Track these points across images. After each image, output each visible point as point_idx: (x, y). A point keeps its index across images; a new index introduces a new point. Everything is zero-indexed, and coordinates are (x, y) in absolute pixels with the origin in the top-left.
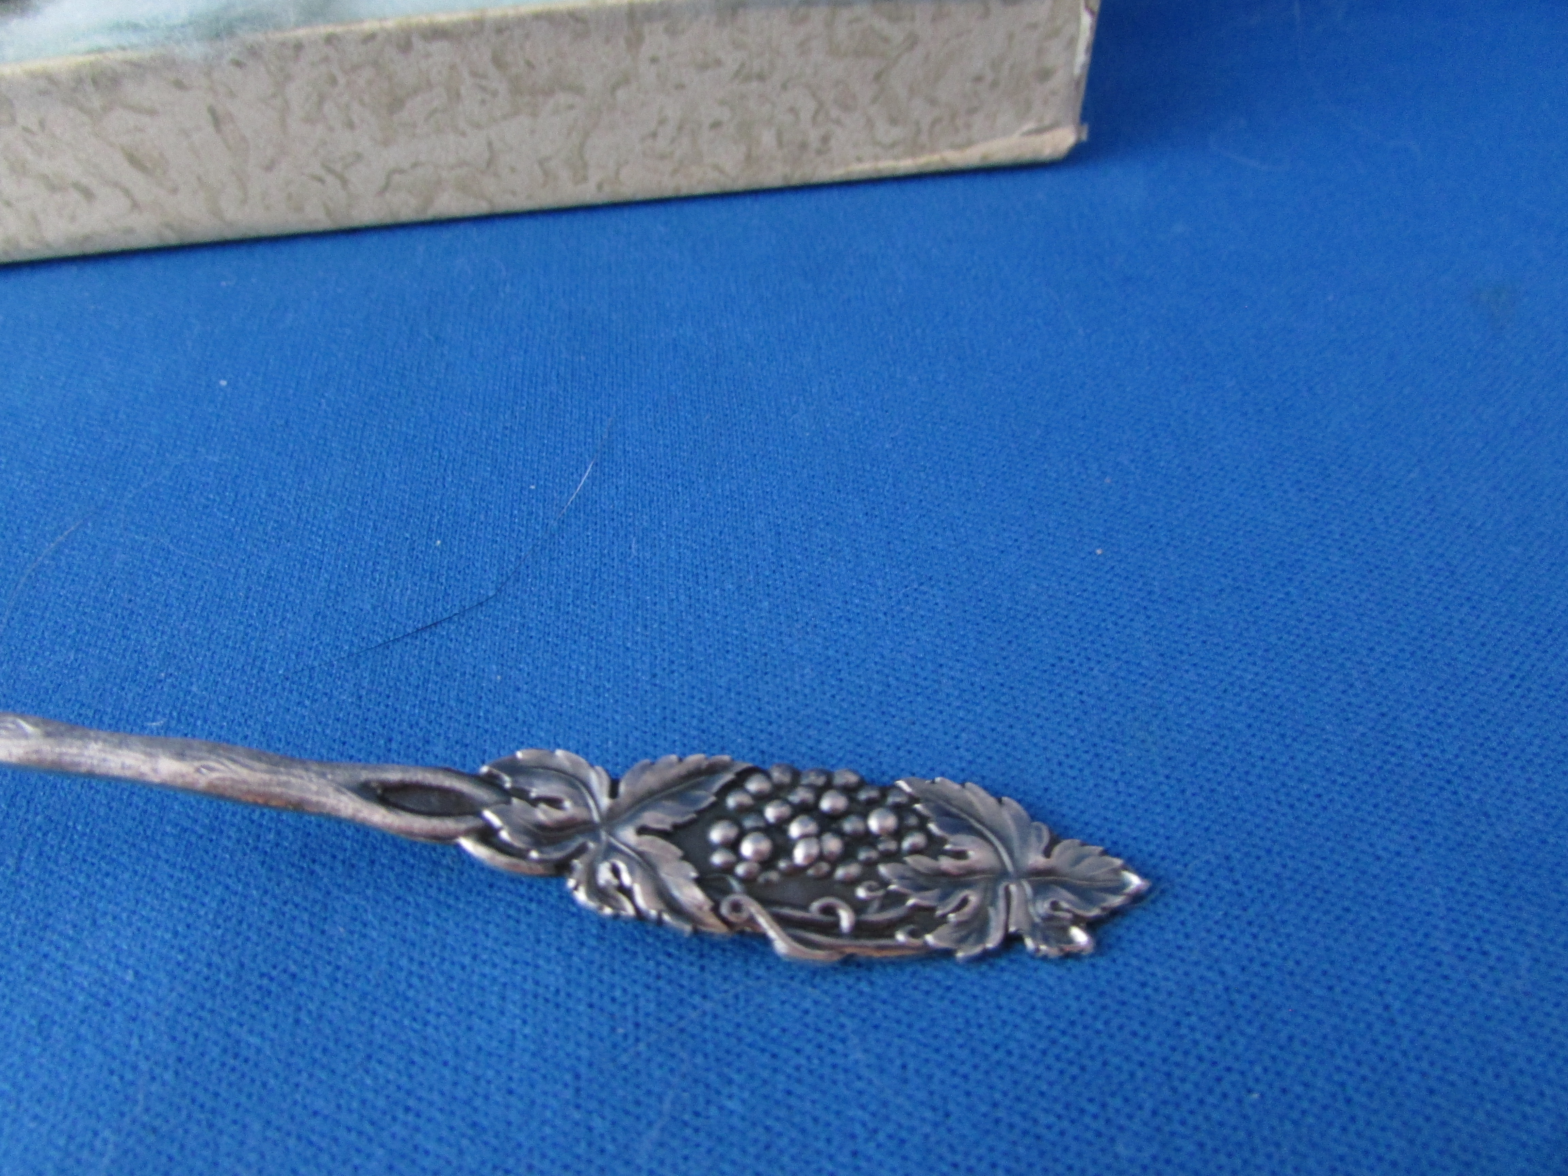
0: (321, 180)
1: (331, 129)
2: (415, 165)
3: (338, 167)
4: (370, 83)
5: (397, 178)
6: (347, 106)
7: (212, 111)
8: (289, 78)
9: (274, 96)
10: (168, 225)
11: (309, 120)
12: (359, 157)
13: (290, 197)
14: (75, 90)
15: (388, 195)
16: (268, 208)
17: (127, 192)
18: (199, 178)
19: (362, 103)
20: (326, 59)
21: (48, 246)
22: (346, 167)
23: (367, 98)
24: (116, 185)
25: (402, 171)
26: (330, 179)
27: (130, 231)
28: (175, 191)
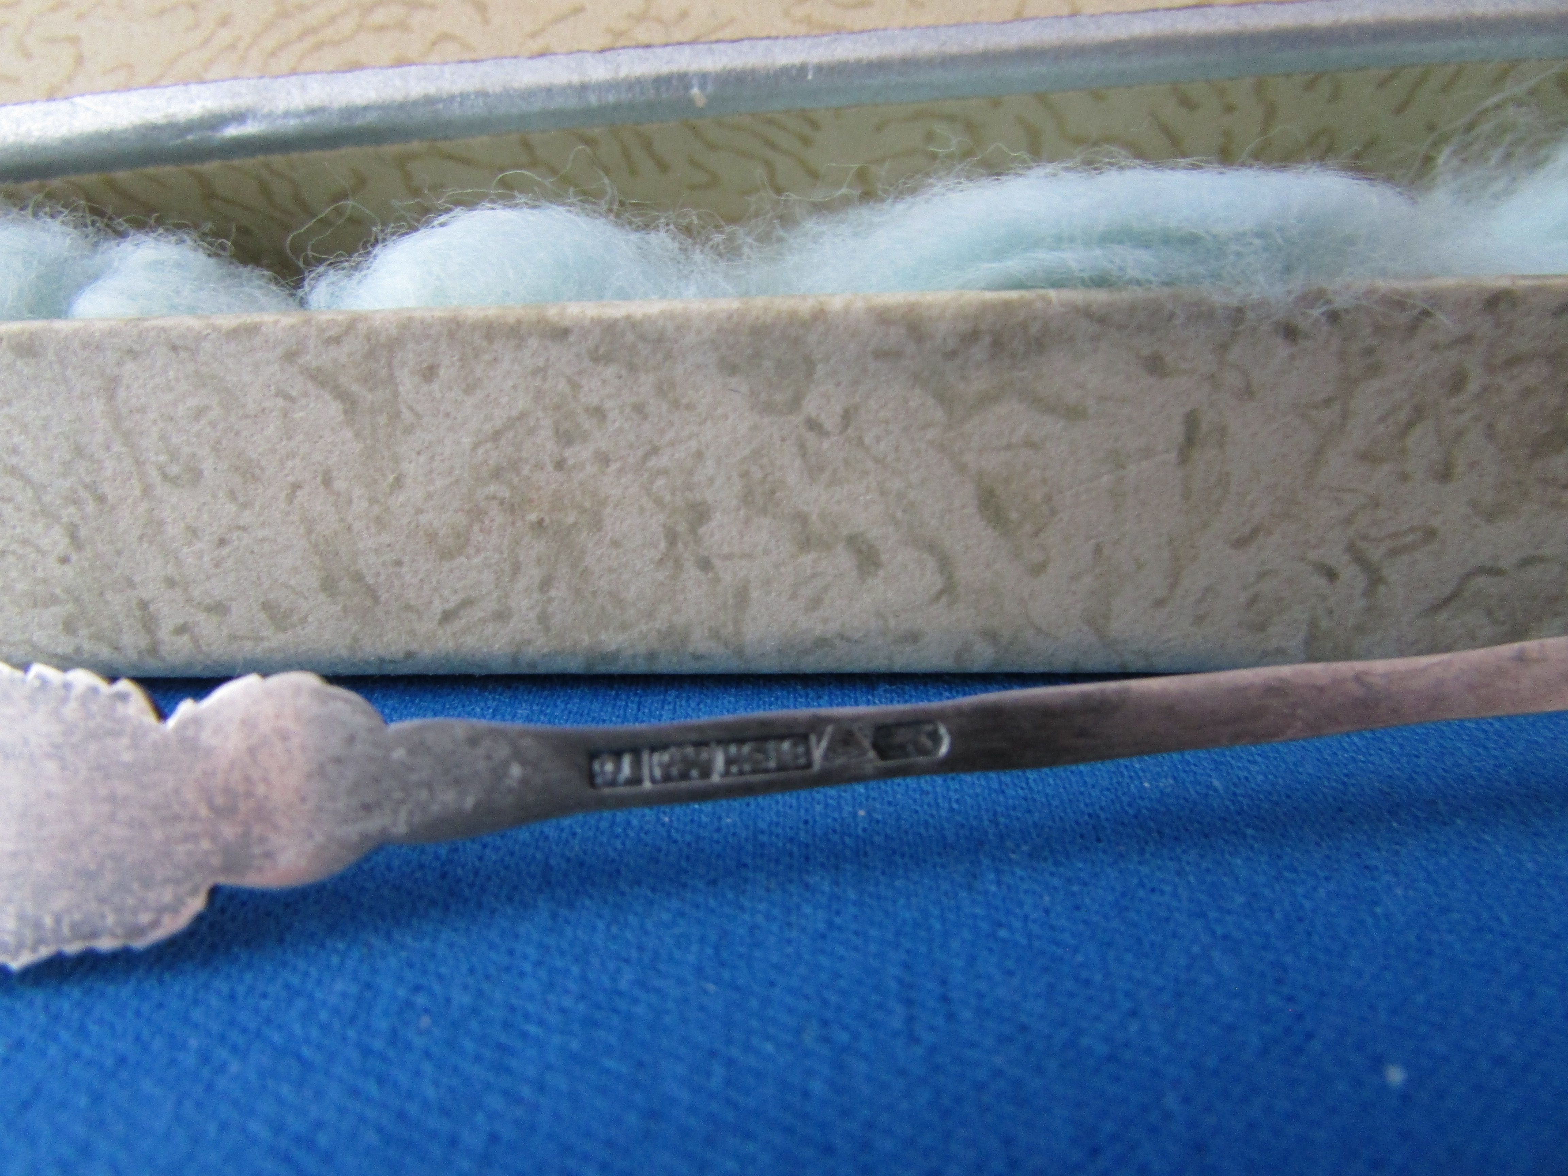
0: (1331, 574)
1: (1404, 477)
2: (1526, 562)
3: (1376, 554)
4: (1527, 393)
5: (1482, 581)
6: (1460, 434)
7: (1192, 421)
8: (1374, 370)
9: (1328, 402)
10: (991, 636)
11: (1367, 457)
12: (1430, 534)
13: (1253, 601)
14: (952, 354)
15: (1442, 617)
16: (1199, 620)
17: (945, 564)
18: (1098, 550)
19: (1490, 433)
20: (1467, 339)
21: (739, 652)
22: (1394, 553)
23: (1503, 425)
24: (932, 547)
25: (1494, 572)
26: (1349, 572)
27: (913, 637)
28: (1038, 569)
